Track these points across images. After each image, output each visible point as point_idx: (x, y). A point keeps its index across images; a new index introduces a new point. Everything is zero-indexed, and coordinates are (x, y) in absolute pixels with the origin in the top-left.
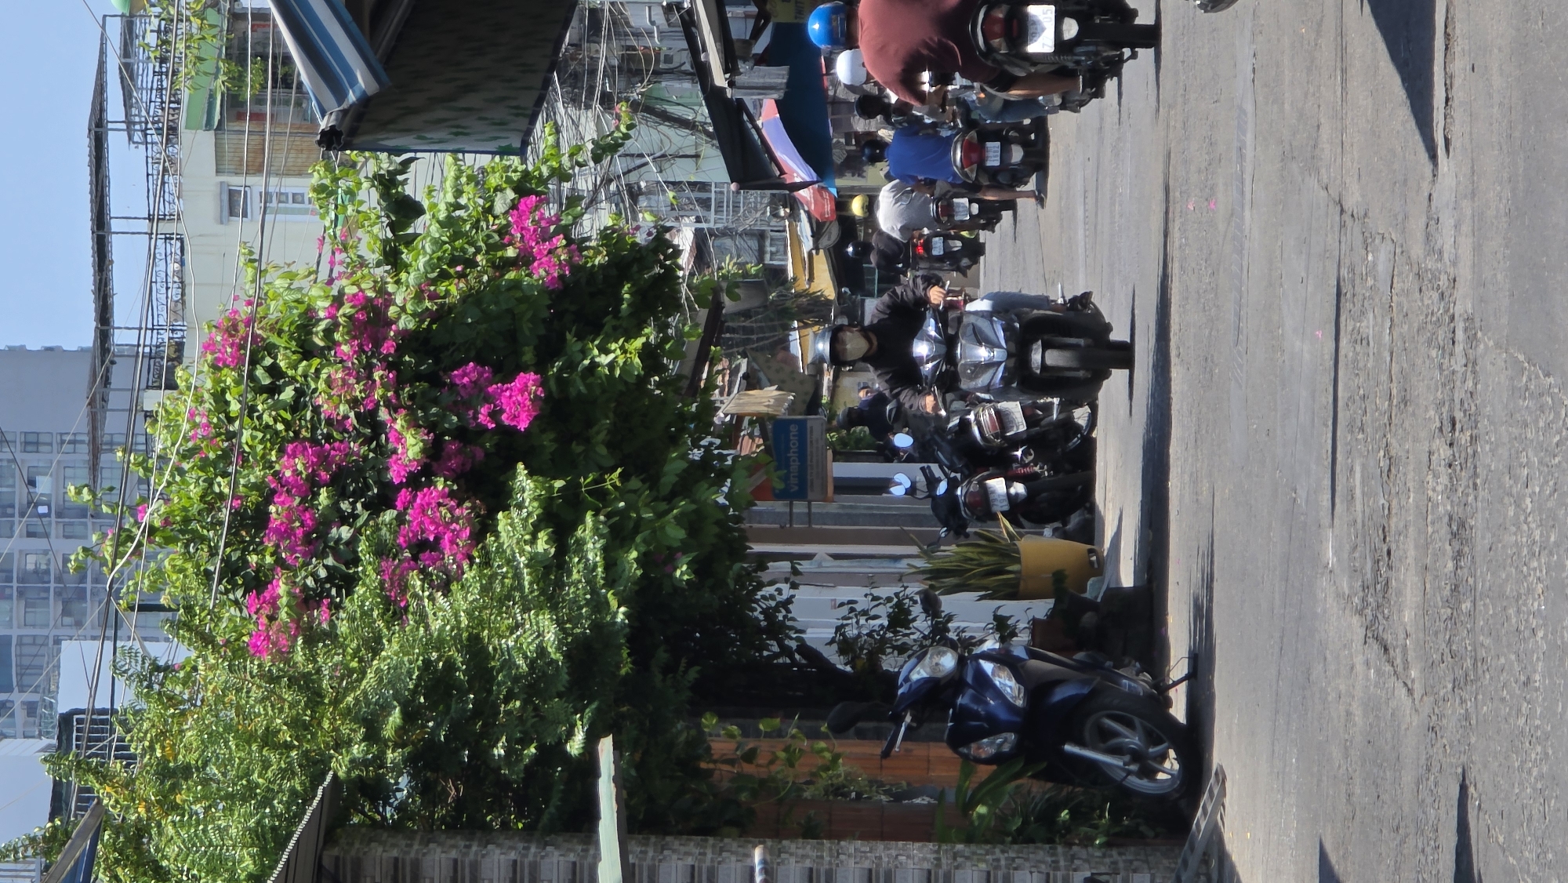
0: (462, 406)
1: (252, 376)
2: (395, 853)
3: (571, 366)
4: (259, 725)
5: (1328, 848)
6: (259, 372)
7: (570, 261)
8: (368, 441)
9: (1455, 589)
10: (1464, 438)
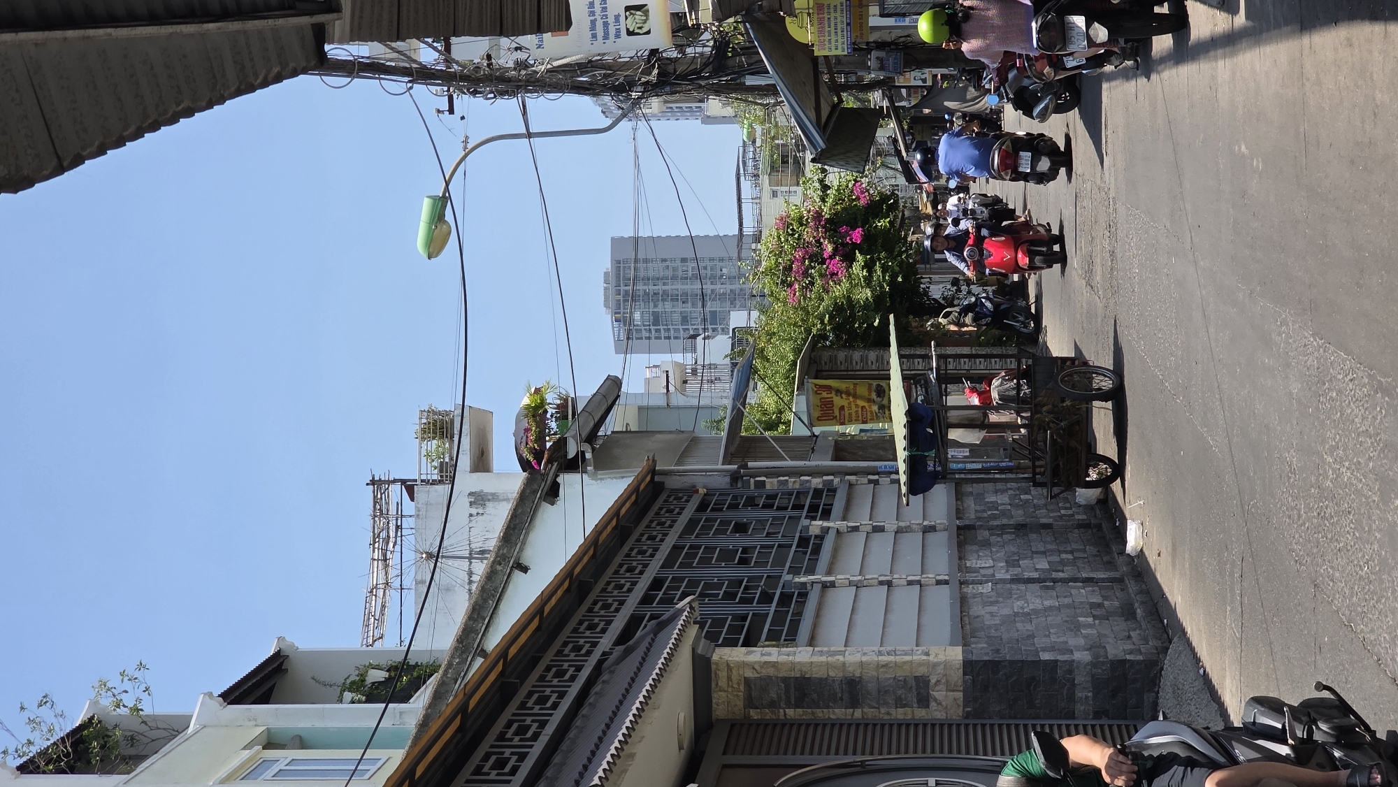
0: (844, 237)
1: (787, 232)
2: (830, 353)
3: (871, 226)
4: (792, 321)
5: (1077, 341)
6: (789, 230)
7: (870, 199)
8: (818, 247)
9: (1112, 269)
10: (1113, 230)
